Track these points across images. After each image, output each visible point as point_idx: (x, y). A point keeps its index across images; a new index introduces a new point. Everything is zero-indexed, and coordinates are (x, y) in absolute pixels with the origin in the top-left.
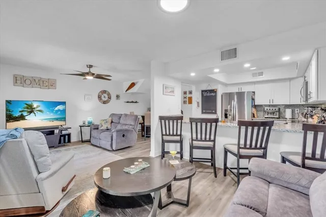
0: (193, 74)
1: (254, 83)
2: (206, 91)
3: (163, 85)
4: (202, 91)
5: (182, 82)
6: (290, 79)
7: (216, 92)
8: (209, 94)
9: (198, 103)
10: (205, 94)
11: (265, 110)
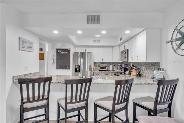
0: (56, 32)
1: (94, 47)
2: (61, 50)
3: (19, 38)
4: (57, 49)
5: (40, 39)
6: (113, 47)
7: (69, 51)
8: (63, 53)
9: (53, 60)
10: (60, 52)
11: (100, 65)
